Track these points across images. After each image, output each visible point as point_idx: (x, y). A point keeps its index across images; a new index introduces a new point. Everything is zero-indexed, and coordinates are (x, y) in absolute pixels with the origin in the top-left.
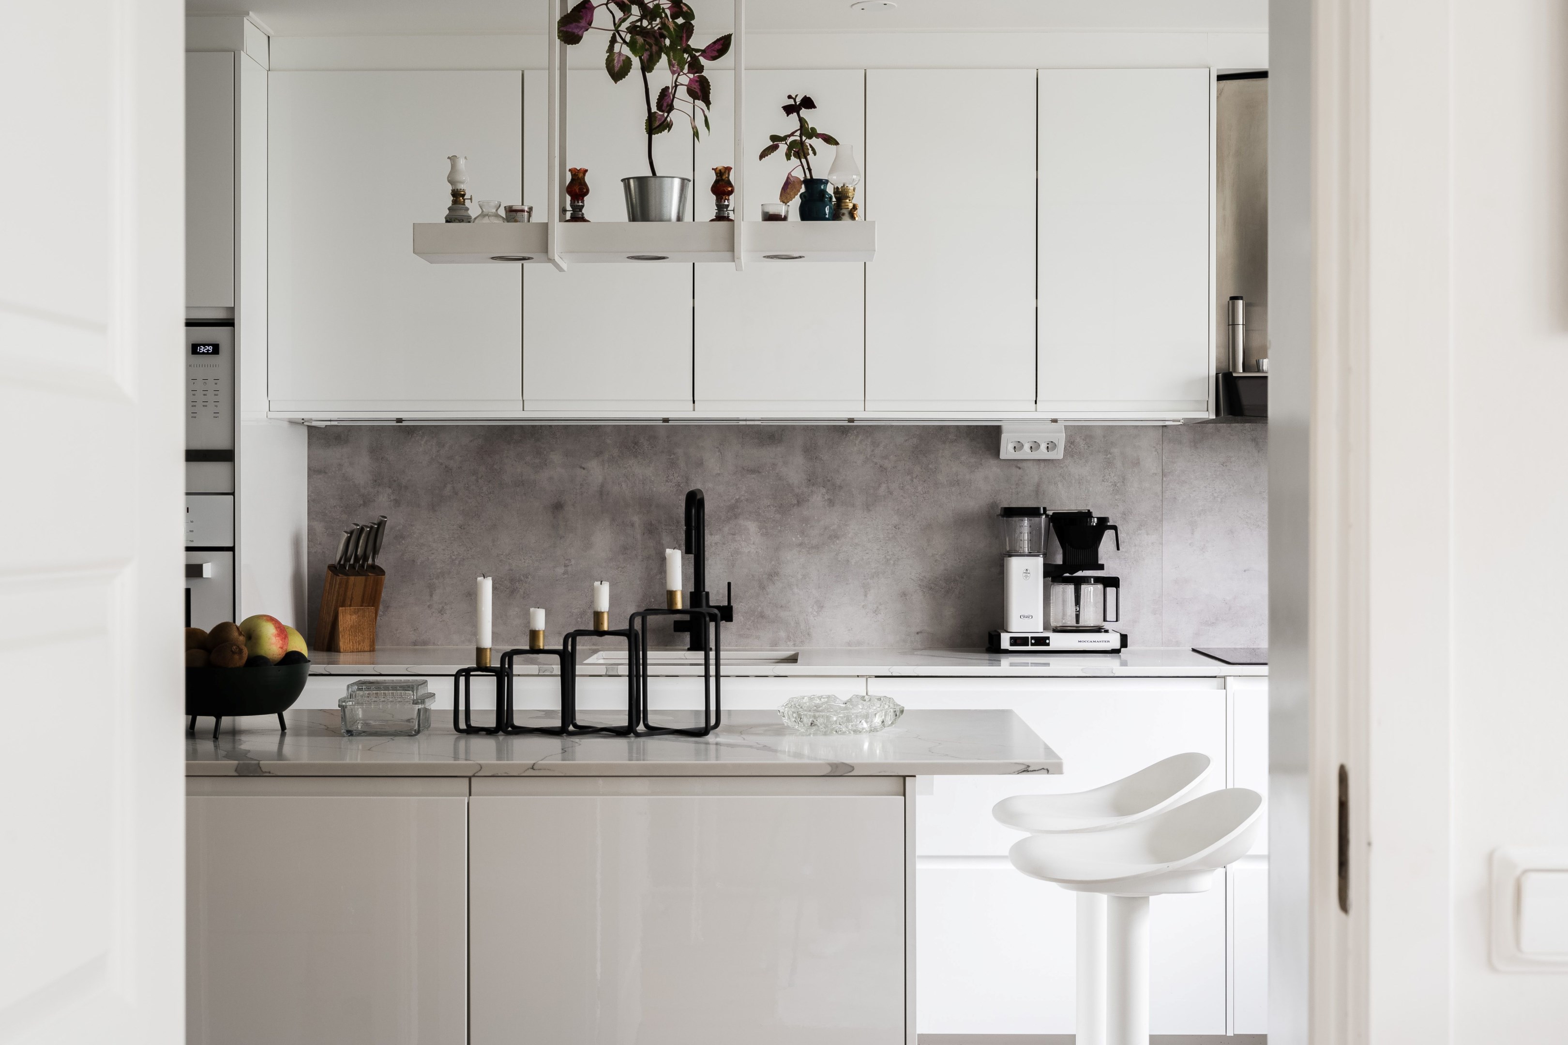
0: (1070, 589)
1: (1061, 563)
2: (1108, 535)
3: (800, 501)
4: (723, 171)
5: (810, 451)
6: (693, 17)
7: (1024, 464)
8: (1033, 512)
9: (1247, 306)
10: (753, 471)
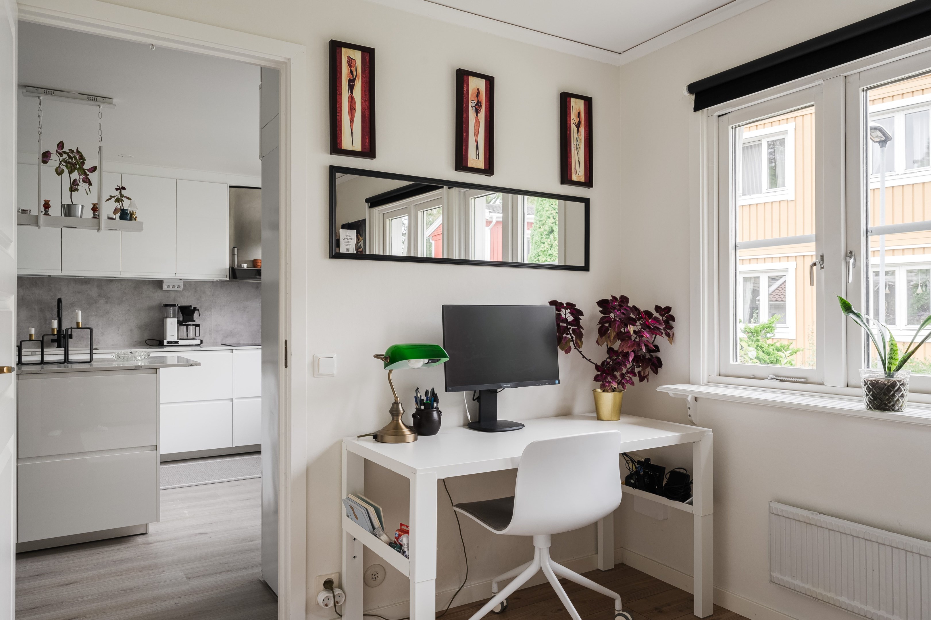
0: (185, 327)
1: (182, 320)
2: (196, 312)
3: (96, 302)
4: (95, 204)
5: (99, 287)
6: (85, 160)
7: (170, 292)
8: (174, 305)
9: (238, 250)
10: (79, 292)
